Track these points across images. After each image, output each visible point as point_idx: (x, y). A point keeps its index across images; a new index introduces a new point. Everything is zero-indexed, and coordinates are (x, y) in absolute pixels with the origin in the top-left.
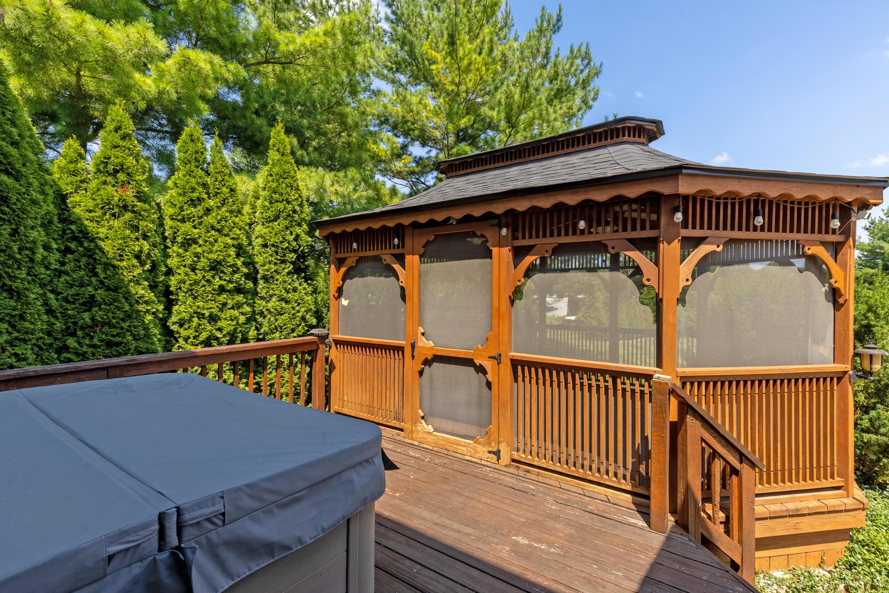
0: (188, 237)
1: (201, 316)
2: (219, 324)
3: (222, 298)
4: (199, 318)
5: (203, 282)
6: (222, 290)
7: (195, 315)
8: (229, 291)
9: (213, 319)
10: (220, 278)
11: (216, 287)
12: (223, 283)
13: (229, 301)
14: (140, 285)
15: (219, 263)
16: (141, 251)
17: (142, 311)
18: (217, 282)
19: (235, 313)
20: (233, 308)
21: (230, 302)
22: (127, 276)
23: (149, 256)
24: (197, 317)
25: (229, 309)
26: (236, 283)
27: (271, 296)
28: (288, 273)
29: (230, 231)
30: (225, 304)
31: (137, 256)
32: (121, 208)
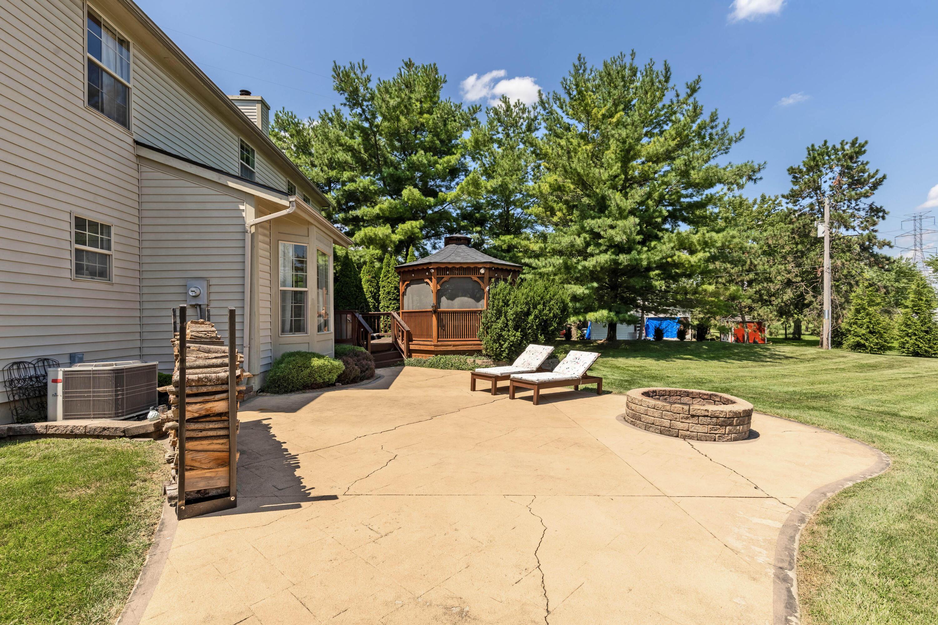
6: (390, 299)
9: (388, 307)
14: (370, 298)
16: (371, 290)
17: (370, 304)
22: (367, 297)
23: (373, 291)
31: (371, 292)
32: (368, 281)
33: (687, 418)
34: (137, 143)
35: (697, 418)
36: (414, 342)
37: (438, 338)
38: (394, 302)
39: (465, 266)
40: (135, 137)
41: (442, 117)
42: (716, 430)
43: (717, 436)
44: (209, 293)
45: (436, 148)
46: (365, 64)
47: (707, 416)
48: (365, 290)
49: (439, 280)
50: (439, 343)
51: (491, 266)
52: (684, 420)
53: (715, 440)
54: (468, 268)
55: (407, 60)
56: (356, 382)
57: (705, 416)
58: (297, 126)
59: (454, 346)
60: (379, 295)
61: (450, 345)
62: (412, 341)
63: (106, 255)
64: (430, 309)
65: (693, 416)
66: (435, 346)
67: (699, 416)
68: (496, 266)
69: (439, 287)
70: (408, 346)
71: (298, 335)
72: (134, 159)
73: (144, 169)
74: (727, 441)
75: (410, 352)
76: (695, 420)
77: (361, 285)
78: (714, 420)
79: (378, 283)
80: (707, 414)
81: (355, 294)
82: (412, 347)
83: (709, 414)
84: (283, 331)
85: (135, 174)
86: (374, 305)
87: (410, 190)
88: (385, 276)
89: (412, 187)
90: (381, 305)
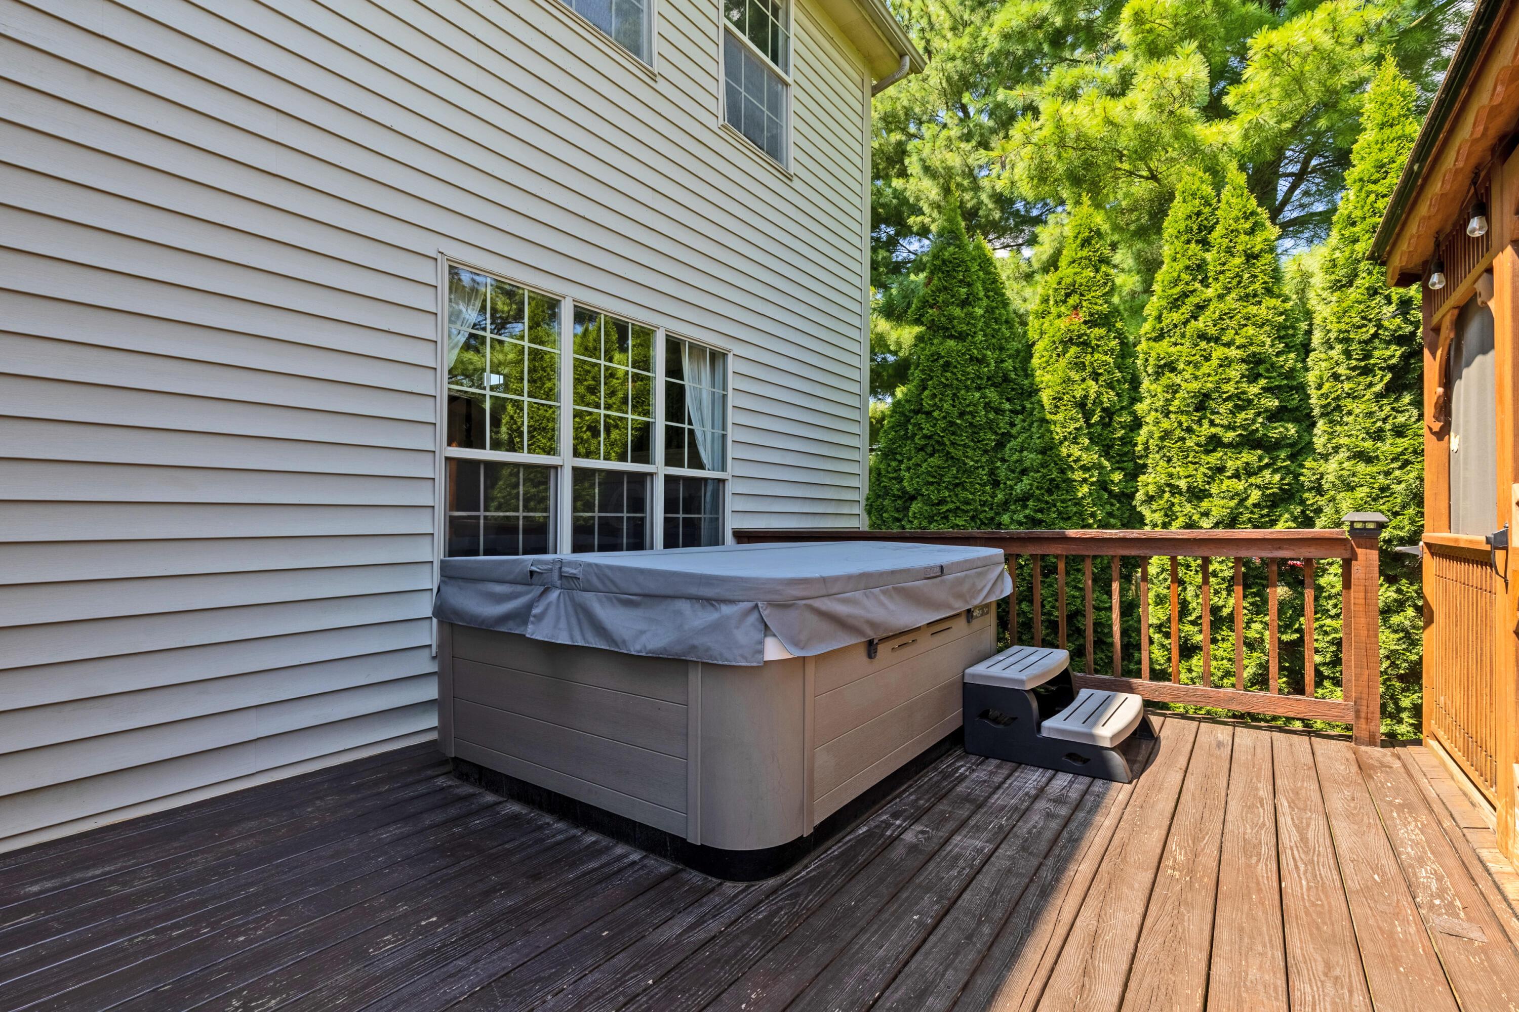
0: (1162, 362)
1: (1175, 490)
2: (1205, 504)
3: (1213, 459)
4: (1173, 494)
5: (1178, 433)
6: (1214, 443)
7: (1167, 489)
8: (1230, 445)
9: (1197, 495)
10: (1212, 423)
11: (1202, 440)
12: (1218, 430)
13: (1229, 464)
14: (1078, 444)
15: (1207, 396)
16: (1086, 397)
17: (1075, 481)
18: (1206, 430)
19: (1240, 486)
20: (1236, 476)
21: (1232, 465)
22: (1058, 432)
23: (1097, 401)
24: (1170, 492)
25: (1229, 478)
26: (1245, 429)
27: (1336, 449)
28: (1379, 396)
29: (1237, 333)
30: (1221, 470)
31: (1081, 405)
32: (1067, 342)
38: (1249, 457)
48: (1046, 397)
60: (1137, 424)
77: (1028, 373)
79: (1126, 350)
81: (990, 425)
86: (1103, 485)
88: (1175, 304)
90: (1148, 482)
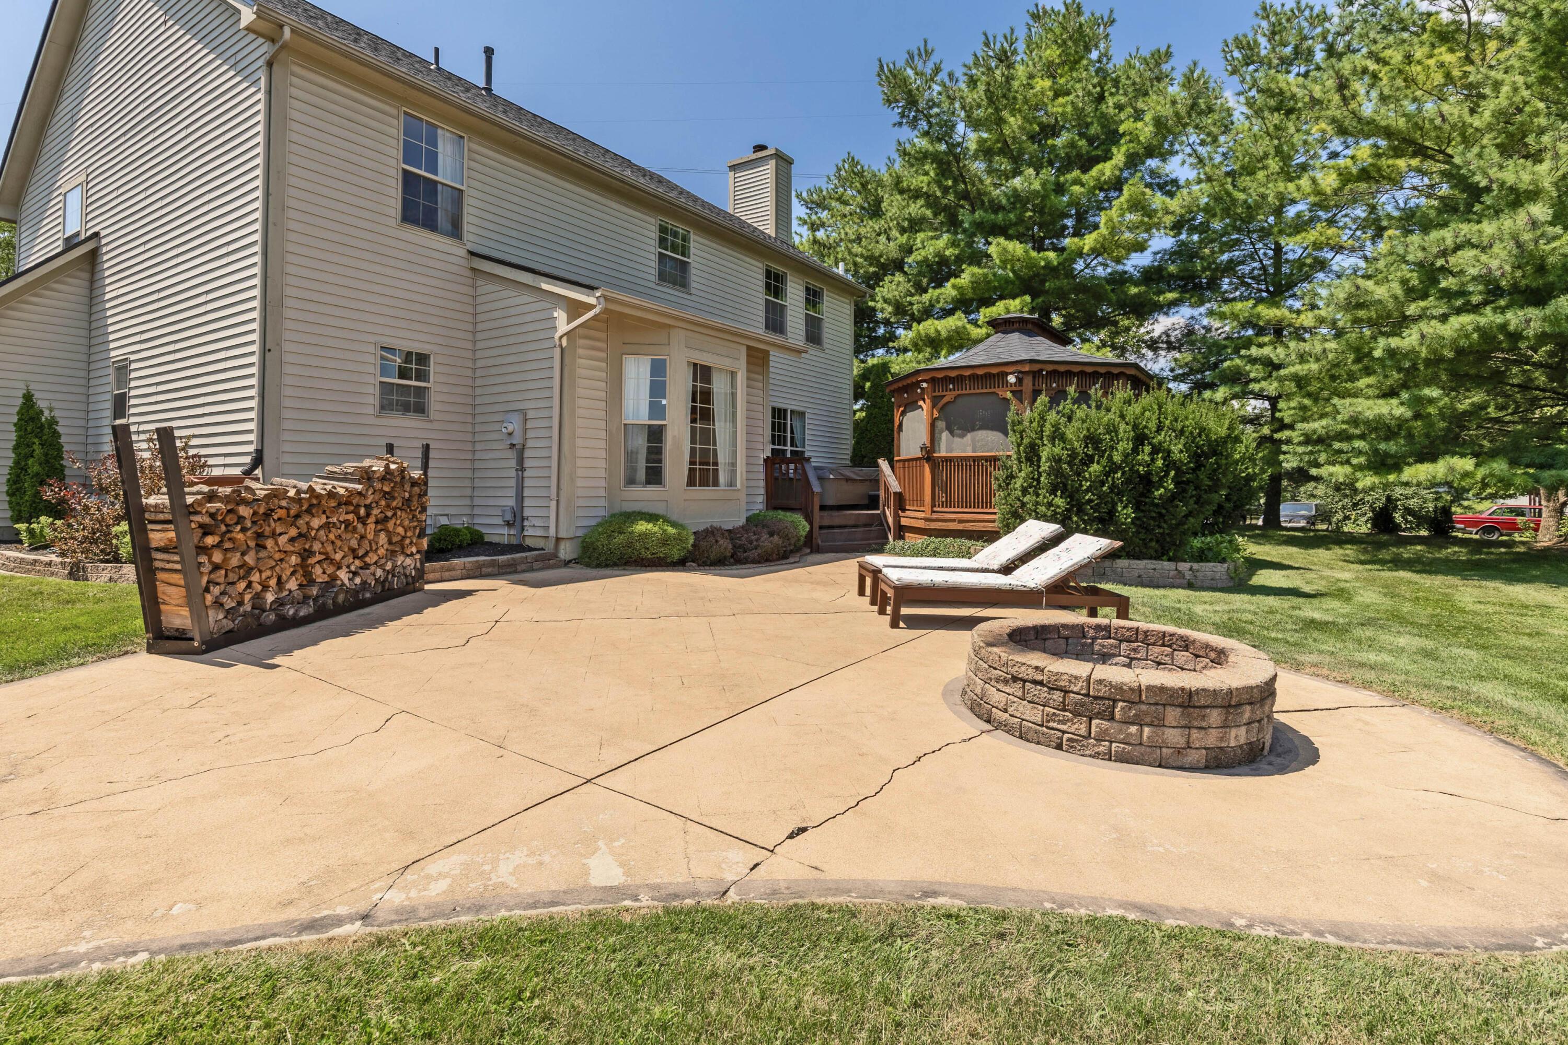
33: (1006, 682)
34: (472, 253)
35: (1019, 685)
36: (908, 513)
37: (933, 506)
39: (980, 372)
40: (470, 246)
41: (1089, 93)
42: (1063, 722)
43: (1066, 736)
44: (525, 430)
45: (1079, 155)
46: (929, 48)
47: (1040, 683)
49: (935, 401)
50: (935, 516)
51: (1036, 367)
52: (1000, 686)
53: (1059, 747)
54: (988, 376)
55: (1033, 9)
56: (725, 565)
57: (1035, 682)
58: (862, 176)
59: (961, 521)
61: (954, 521)
62: (904, 510)
63: (425, 388)
64: (918, 454)
65: (1015, 679)
66: (927, 520)
67: (1025, 681)
68: (1050, 368)
69: (936, 414)
70: (897, 518)
71: (651, 488)
72: (468, 273)
73: (479, 283)
74: (1096, 756)
75: (901, 531)
76: (1016, 688)
78: (1057, 696)
80: (1039, 677)
82: (904, 522)
83: (1045, 679)
84: (631, 481)
85: (469, 291)
87: (998, 244)
89: (1001, 240)
